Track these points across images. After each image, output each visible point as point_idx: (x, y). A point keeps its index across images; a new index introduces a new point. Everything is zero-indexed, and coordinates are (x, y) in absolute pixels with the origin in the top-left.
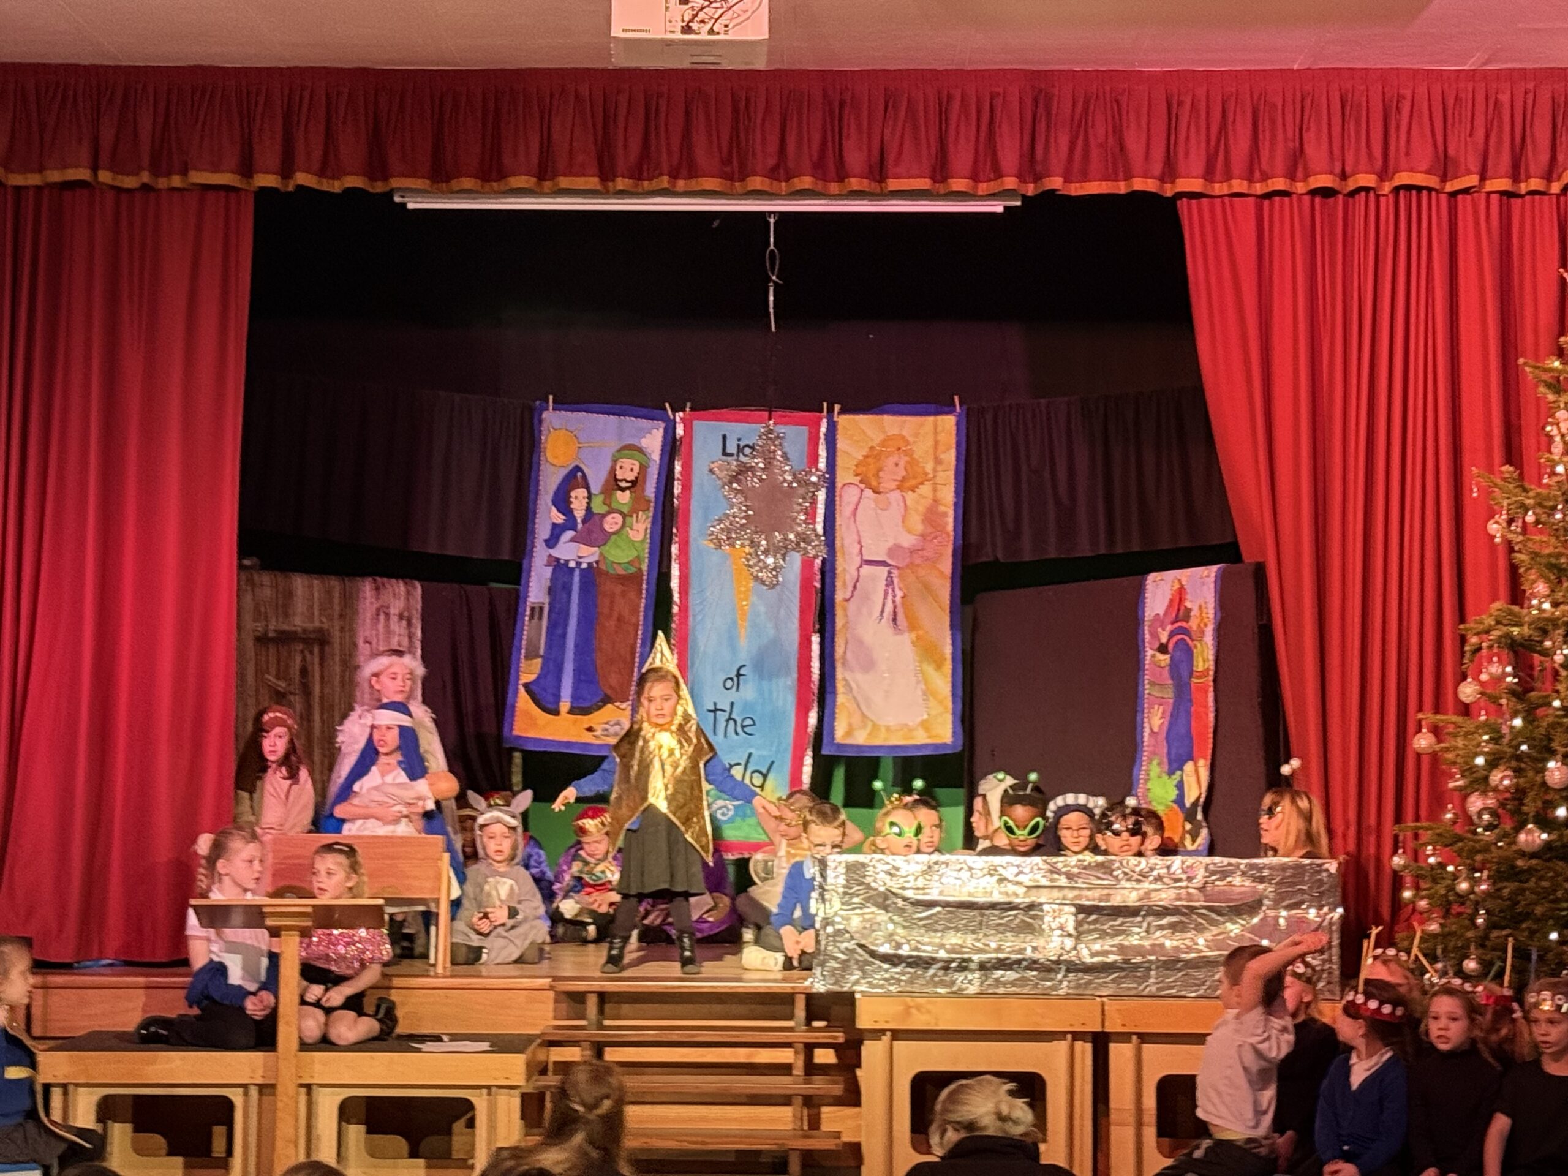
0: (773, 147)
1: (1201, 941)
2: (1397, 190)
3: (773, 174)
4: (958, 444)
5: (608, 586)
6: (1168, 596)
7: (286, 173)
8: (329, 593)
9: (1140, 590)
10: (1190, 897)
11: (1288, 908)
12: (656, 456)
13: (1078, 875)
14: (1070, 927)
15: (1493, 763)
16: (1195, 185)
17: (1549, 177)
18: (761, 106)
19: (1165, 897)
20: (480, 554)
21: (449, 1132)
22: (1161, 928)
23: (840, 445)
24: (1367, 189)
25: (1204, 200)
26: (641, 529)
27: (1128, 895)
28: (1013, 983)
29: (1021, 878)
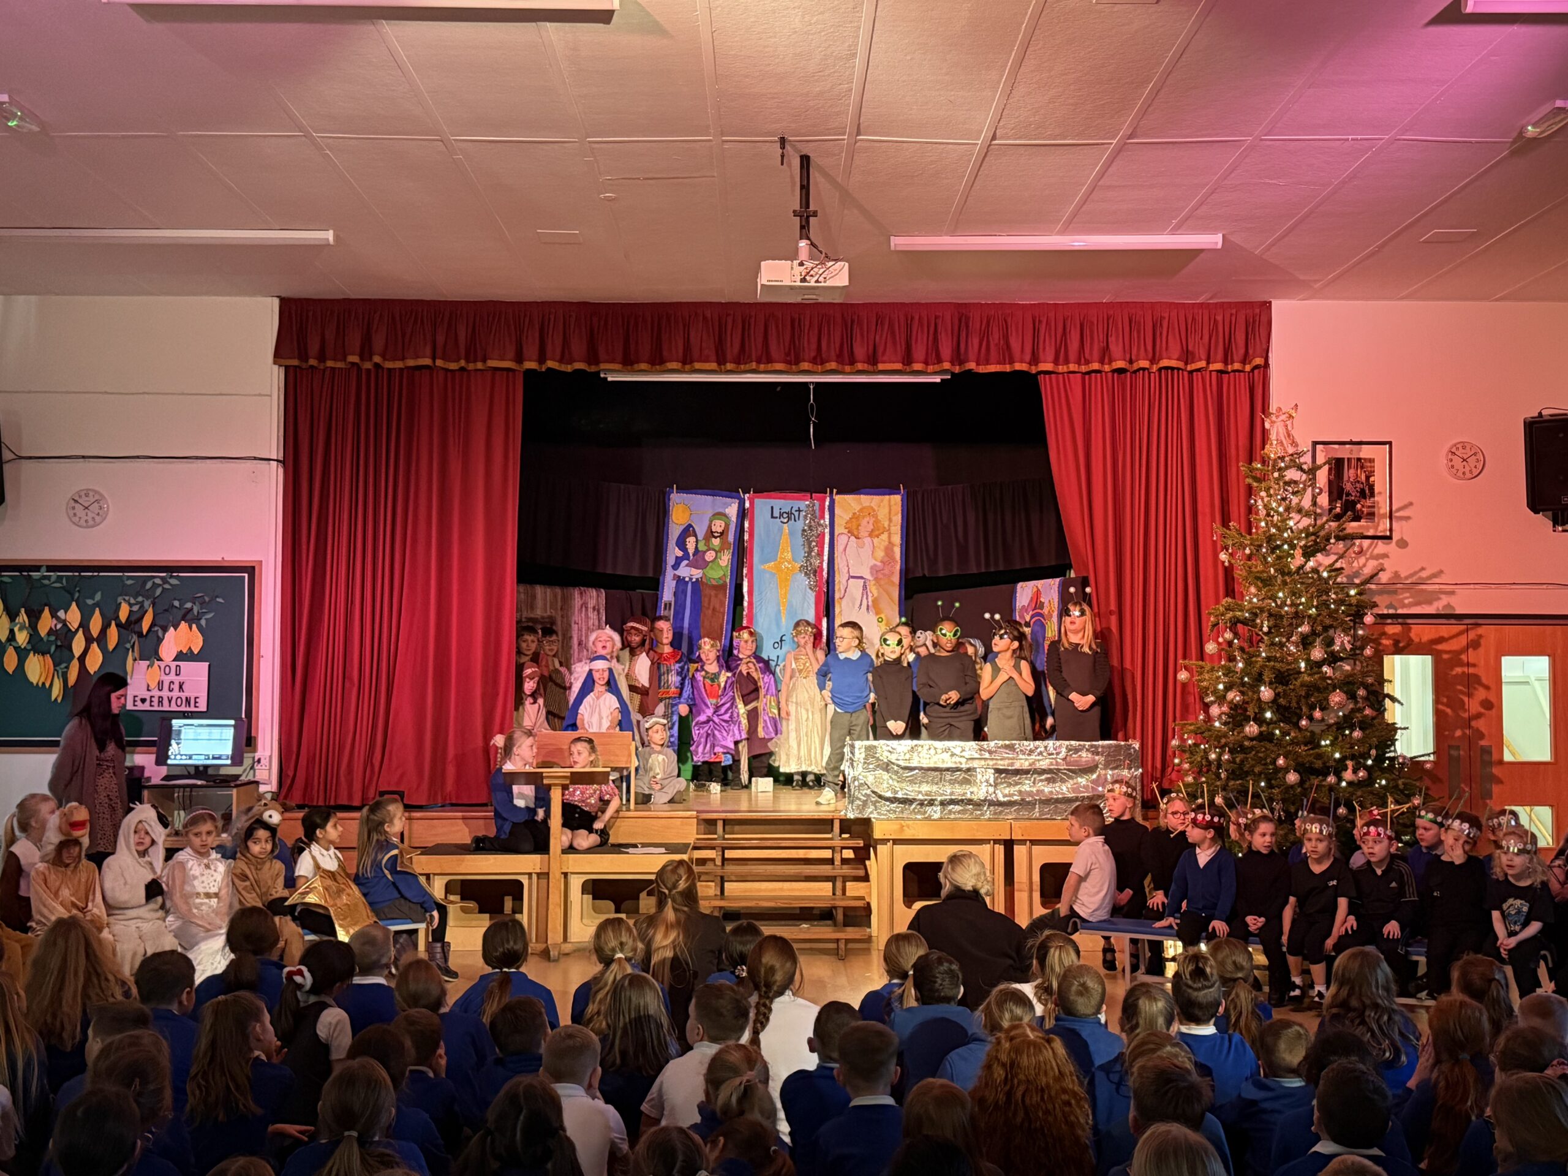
0: (814, 346)
1: (1064, 788)
2: (1160, 370)
3: (814, 361)
4: (902, 511)
5: (707, 591)
6: (1030, 596)
7: (541, 360)
8: (555, 596)
9: (1013, 593)
10: (1057, 764)
11: (1113, 769)
12: (734, 519)
13: (995, 752)
14: (992, 781)
15: (1228, 688)
16: (1048, 366)
17: (1244, 362)
18: (807, 323)
19: (1044, 764)
20: (636, 573)
21: (638, 898)
22: (1041, 781)
23: (836, 512)
24: (1144, 369)
25: (1053, 376)
26: (726, 559)
27: (1022, 763)
28: (959, 812)
29: (964, 754)
